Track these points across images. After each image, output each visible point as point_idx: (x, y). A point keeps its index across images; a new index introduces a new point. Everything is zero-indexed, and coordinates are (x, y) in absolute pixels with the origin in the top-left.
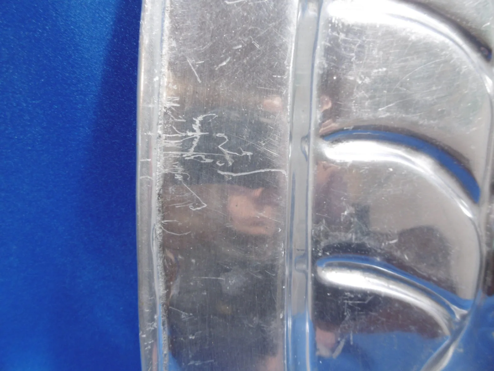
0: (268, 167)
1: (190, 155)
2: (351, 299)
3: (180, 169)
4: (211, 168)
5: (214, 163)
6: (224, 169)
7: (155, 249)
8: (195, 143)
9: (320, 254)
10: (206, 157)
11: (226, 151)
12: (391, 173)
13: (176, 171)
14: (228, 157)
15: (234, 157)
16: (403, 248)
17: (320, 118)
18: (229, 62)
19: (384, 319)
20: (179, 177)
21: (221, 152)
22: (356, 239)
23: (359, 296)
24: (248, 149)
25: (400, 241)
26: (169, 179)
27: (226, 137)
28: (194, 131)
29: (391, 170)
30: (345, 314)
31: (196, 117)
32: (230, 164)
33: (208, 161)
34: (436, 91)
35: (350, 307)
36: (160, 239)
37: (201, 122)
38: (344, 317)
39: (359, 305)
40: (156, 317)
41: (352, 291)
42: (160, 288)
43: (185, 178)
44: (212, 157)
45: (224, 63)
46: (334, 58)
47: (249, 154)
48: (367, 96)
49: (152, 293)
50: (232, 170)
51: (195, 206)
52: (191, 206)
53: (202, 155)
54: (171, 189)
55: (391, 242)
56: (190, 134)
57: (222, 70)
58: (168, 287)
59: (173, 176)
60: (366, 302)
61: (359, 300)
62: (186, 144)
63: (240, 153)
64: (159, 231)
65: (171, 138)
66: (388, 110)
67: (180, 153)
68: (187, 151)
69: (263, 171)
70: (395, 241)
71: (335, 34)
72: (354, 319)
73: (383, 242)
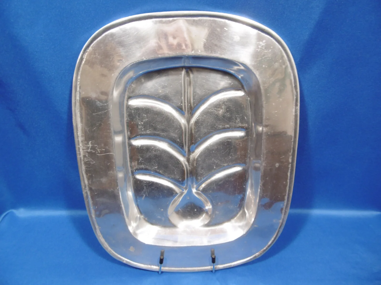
0: (109, 153)
1: (89, 150)
2: (145, 183)
3: (87, 154)
4: (95, 153)
5: (95, 152)
6: (98, 153)
7: (84, 173)
8: (90, 148)
9: (134, 171)
10: (93, 151)
11: (98, 149)
12: (153, 148)
13: (86, 154)
14: (99, 151)
15: (100, 151)
16: (160, 169)
17: (130, 134)
18: (96, 128)
19: (156, 189)
20: (87, 156)
21: (97, 150)
22: (144, 167)
23: (148, 182)
24: (104, 149)
25: (158, 167)
26: (85, 156)
27: (97, 146)
28: (89, 145)
29: (153, 147)
30: (144, 187)
31: (89, 141)
32: (100, 152)
33: (94, 152)
34: (164, 125)
35: (145, 185)
36: (85, 170)
37: (91, 143)
38: (144, 188)
39: (148, 185)
40: (86, 189)
41: (145, 181)
42: (86, 182)
43: (89, 156)
44: (95, 151)
45: (95, 129)
46: (131, 117)
47: (104, 150)
48: (142, 127)
49: (84, 183)
50: (100, 153)
51: (92, 162)
52: (91, 162)
53: (92, 150)
54: (85, 159)
55: (155, 168)
56: (88, 146)
57: (94, 130)
58: (88, 182)
59: (86, 155)
60: (150, 184)
61: (148, 184)
62: (88, 148)
63: (102, 149)
64: (84, 169)
65: (84, 147)
66: (150, 131)
67: (86, 150)
68: (88, 149)
69: (108, 154)
70: (156, 167)
71: (131, 111)
72: (147, 189)
73: (153, 167)
